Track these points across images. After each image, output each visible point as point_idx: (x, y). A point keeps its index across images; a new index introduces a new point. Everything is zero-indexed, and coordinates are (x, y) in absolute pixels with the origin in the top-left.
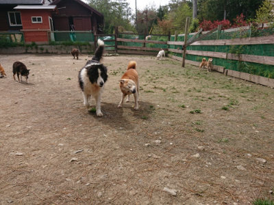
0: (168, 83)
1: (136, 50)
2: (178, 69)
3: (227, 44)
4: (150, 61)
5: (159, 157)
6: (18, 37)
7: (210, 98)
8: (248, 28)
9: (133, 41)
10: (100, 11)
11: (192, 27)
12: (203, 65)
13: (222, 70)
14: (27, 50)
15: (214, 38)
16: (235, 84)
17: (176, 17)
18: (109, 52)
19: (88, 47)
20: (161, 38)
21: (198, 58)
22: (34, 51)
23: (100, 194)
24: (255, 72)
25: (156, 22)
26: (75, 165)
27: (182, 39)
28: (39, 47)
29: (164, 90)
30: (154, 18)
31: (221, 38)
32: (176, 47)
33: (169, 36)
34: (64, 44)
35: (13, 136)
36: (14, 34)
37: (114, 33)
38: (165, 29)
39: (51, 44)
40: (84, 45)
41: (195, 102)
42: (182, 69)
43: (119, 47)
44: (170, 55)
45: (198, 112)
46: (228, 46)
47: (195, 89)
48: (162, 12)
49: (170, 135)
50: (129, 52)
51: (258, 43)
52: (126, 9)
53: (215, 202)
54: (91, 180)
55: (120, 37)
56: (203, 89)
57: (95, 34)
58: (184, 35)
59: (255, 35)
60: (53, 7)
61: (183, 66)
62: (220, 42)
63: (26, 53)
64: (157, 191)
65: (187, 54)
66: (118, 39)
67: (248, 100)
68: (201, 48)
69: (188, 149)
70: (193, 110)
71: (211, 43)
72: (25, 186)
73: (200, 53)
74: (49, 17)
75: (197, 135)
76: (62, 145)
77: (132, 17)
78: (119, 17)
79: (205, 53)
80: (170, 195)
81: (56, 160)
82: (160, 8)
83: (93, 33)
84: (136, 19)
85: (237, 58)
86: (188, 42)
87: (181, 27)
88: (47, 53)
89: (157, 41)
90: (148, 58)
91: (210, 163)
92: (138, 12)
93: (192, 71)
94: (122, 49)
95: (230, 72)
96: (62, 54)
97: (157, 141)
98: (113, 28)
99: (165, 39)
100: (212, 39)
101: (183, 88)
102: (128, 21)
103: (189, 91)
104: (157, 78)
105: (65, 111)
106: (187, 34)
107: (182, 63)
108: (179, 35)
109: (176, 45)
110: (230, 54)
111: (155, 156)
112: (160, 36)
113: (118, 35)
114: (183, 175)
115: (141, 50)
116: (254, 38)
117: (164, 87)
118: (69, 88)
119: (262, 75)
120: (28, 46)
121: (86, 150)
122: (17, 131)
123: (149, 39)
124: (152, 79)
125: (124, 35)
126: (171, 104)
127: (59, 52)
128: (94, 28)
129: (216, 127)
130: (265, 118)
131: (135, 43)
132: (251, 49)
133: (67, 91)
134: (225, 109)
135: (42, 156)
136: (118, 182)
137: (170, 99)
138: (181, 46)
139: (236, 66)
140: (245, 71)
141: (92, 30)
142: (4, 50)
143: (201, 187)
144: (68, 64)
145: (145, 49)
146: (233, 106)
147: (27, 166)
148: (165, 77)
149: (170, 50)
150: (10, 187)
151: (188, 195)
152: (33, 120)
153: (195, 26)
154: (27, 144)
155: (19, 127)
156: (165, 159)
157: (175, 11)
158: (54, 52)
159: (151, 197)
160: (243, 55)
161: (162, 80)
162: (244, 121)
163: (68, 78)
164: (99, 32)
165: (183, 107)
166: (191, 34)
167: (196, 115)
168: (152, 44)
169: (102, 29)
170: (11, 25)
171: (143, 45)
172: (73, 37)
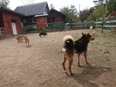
1: (80, 27)
6: (36, 27)
7: (114, 46)
9: (79, 23)
10: (65, 14)
11: (106, 15)
14: (38, 31)
17: (98, 11)
18: (68, 29)
19: (60, 28)
20: (92, 21)
21: (110, 28)
22: (41, 31)
23: (64, 81)
25: (89, 14)
26: (55, 70)
30: (88, 13)
32: (99, 24)
33: (95, 20)
34: (51, 28)
35: (35, 60)
36: (34, 26)
37: (70, 21)
38: (93, 17)
39: (47, 28)
40: (59, 27)
41: (107, 48)
42: (102, 34)
43: (72, 27)
44: (96, 28)
45: (108, 52)
47: (107, 42)
48: (91, 10)
49: (93, 62)
50: (77, 28)
52: (75, 11)
54: (61, 76)
55: (73, 23)
56: (112, 42)
60: (47, 15)
61: (102, 32)
65: (104, 27)
66: (72, 24)
68: (111, 24)
69: (101, 67)
70: (105, 51)
72: (40, 76)
73: (110, 26)
74: (46, 19)
75: (106, 62)
76: (51, 63)
77: (78, 14)
78: (72, 15)
79: (113, 26)
81: (49, 68)
82: (91, 9)
83: (62, 23)
84: (80, 15)
87: (101, 16)
89: (89, 23)
91: (111, 73)
93: (106, 35)
94: (74, 27)
98: (70, 20)
99: (93, 21)
101: (102, 42)
102: (76, 16)
103: (105, 43)
105: (52, 52)
106: (103, 18)
107: (101, 31)
111: (86, 69)
112: (91, 20)
115: (82, 27)
118: (53, 44)
120: (39, 30)
121: (59, 66)
122: (37, 59)
123: (86, 22)
125: (74, 22)
126: (95, 49)
127: (50, 31)
128: (62, 20)
133: (52, 45)
135: (45, 67)
137: (95, 47)
141: (62, 21)
142: (31, 32)
143: (106, 82)
145: (84, 26)
149: (96, 26)
150: (35, 76)
151: (100, 84)
153: (107, 14)
154: (40, 63)
155: (37, 58)
156: (91, 71)
163: (53, 40)
164: (64, 22)
165: (101, 50)
166: (105, 18)
167: (107, 54)
168: (87, 24)
169: (65, 20)
170: (33, 22)
171: (83, 25)
172: (55, 25)
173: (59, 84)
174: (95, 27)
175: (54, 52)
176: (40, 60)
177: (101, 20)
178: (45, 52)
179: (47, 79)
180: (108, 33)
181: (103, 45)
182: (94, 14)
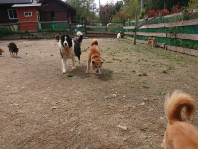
0: (123, 56)
1: (100, 34)
2: (131, 46)
3: (166, 26)
4: (111, 41)
5: (116, 105)
6: (16, 27)
7: (153, 66)
8: (181, 13)
9: (98, 27)
10: (74, 7)
11: (140, 15)
12: (149, 42)
13: (163, 46)
14: (22, 36)
15: (156, 23)
16: (173, 55)
17: (129, 9)
19: (65, 33)
20: (119, 25)
21: (146, 38)
22: (27, 37)
23: (72, 130)
24: (187, 46)
25: (114, 13)
26: (55, 111)
27: (133, 24)
28: (31, 34)
29: (120, 61)
30: (113, 11)
31: (162, 23)
32: (129, 30)
33: (124, 23)
34: (48, 31)
35: (12, 94)
36: (12, 25)
37: (84, 21)
38: (121, 18)
39: (39, 31)
40: (63, 31)
41: (142, 68)
42: (134, 47)
43: (88, 32)
44: (125, 37)
45: (145, 75)
46: (167, 28)
47: (143, 59)
48: (118, 6)
49: (123, 91)
50: (95, 35)
51: (189, 24)
52: (92, 5)
53: (156, 134)
54: (66, 121)
55: (89, 24)
56: (149, 59)
57: (70, 23)
58: (134, 21)
59: (187, 18)
60: (39, 5)
61: (135, 44)
62: (161, 25)
63: (22, 39)
64: (113, 127)
65: (137, 36)
66: (87, 26)
67: (182, 66)
68: (148, 30)
69: (136, 100)
70: (141, 74)
71: (155, 26)
72: (20, 126)
73: (147, 34)
74: (37, 12)
75: (143, 90)
76: (46, 98)
77: (97, 10)
78: (87, 10)
79: (150, 34)
80: (123, 130)
81: (42, 109)
82: (117, 3)
83: (69, 23)
84: (100, 12)
85: (174, 37)
86: (137, 26)
87: (133, 17)
88: (37, 38)
89: (116, 27)
90: (109, 40)
91: (152, 109)
92: (101, 7)
93: (141, 48)
94: (90, 34)
95: (169, 47)
96: (47, 38)
97: (114, 95)
98: (83, 18)
99: (121, 25)
100: (155, 23)
101: (134, 59)
102: (94, 13)
103: (139, 61)
104: (115, 53)
105: (49, 77)
106: (137, 20)
107: (133, 42)
108: (132, 22)
109: (129, 29)
110: (168, 34)
111: (112, 105)
112: (118, 23)
113: (87, 23)
114: (132, 117)
115: (103, 34)
116: (186, 21)
117: (121, 59)
118: (52, 61)
119: (192, 48)
120: (22, 34)
121: (63, 102)
122: (15, 90)
123: (109, 25)
124: (111, 54)
125: (91, 23)
126: (125, 70)
128: (69, 18)
129: (157, 85)
130: (194, 78)
131: (99, 28)
132: (184, 29)
133: (50, 63)
134: (165, 72)
135: (32, 106)
136: (86, 122)
137: (124, 67)
138: (132, 29)
139: (173, 42)
140: (180, 46)
141: (68, 20)
143: (145, 125)
144: (51, 45)
145: (106, 33)
146: (171, 70)
147: (21, 113)
148: (121, 52)
149: (125, 33)
150: (9, 126)
151: (136, 130)
152: (26, 83)
153: (143, 14)
154: (22, 99)
155: (16, 88)
156: (119, 106)
157: (128, 5)
158: (41, 37)
159: (108, 131)
160: (178, 34)
161: (119, 54)
162: (178, 80)
163: (51, 54)
164: (73, 22)
165: (134, 72)
166: (140, 20)
167: (143, 77)
168: (112, 29)
169: (75, 19)
170: (10, 19)
171: (105, 30)
172: (55, 26)
173: (62, 139)
174: (124, 35)
175: (53, 76)
176: (22, 93)
177: (133, 23)
178: (34, 77)
179: (37, 131)
180: (142, 45)
181: (136, 63)
182: (122, 13)
